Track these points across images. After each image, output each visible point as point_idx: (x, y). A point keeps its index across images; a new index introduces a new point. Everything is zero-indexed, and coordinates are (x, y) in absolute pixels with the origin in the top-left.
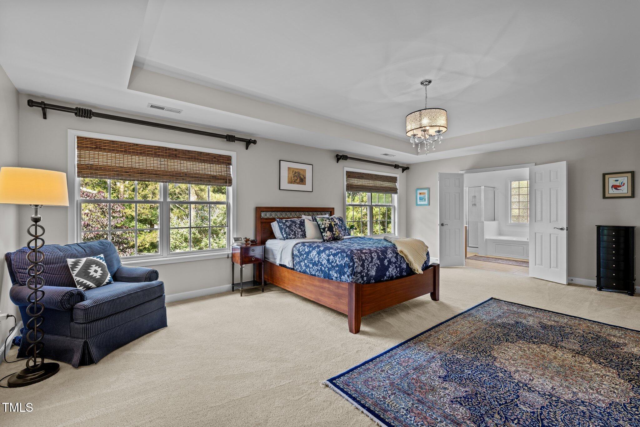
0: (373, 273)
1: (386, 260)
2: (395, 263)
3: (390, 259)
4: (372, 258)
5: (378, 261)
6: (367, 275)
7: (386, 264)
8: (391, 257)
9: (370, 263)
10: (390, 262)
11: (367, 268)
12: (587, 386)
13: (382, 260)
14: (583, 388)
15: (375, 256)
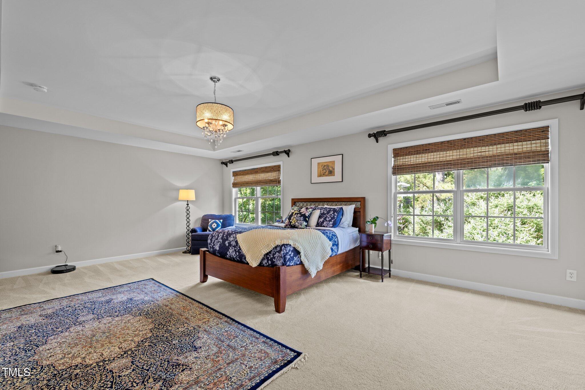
0: (217, 248)
1: (227, 241)
2: (234, 247)
3: (230, 242)
4: (218, 236)
5: (221, 240)
6: (213, 248)
7: (227, 245)
8: (232, 240)
9: (216, 239)
10: (230, 244)
11: (214, 242)
12: (68, 341)
13: (224, 240)
14: (69, 338)
15: (221, 235)
